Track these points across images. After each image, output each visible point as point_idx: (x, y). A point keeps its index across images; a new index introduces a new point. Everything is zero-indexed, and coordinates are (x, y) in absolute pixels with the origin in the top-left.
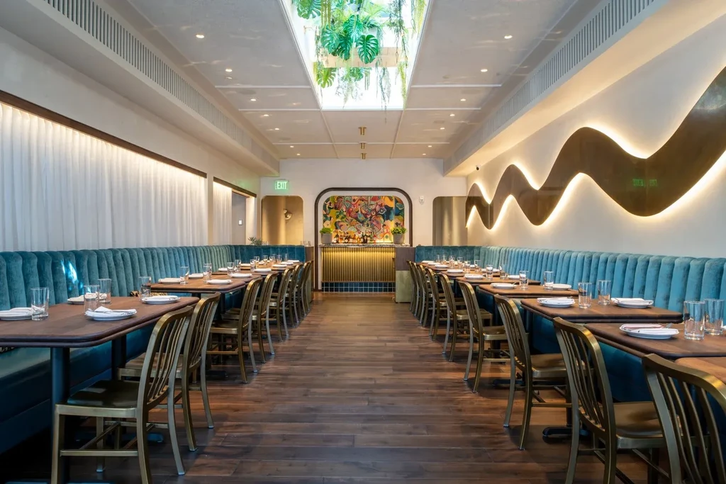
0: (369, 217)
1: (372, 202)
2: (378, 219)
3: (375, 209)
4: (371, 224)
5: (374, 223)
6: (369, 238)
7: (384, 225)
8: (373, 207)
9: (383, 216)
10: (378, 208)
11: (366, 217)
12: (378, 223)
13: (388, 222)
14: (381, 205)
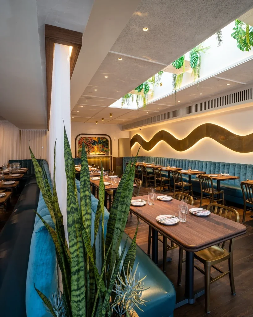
0: (87, 144)
1: (88, 139)
2: (90, 145)
3: (89, 141)
4: (88, 147)
5: (89, 146)
6: (88, 152)
7: (93, 147)
8: (88, 140)
9: (92, 144)
10: (90, 141)
11: (86, 144)
12: (90, 146)
13: (94, 146)
14: (92, 140)
